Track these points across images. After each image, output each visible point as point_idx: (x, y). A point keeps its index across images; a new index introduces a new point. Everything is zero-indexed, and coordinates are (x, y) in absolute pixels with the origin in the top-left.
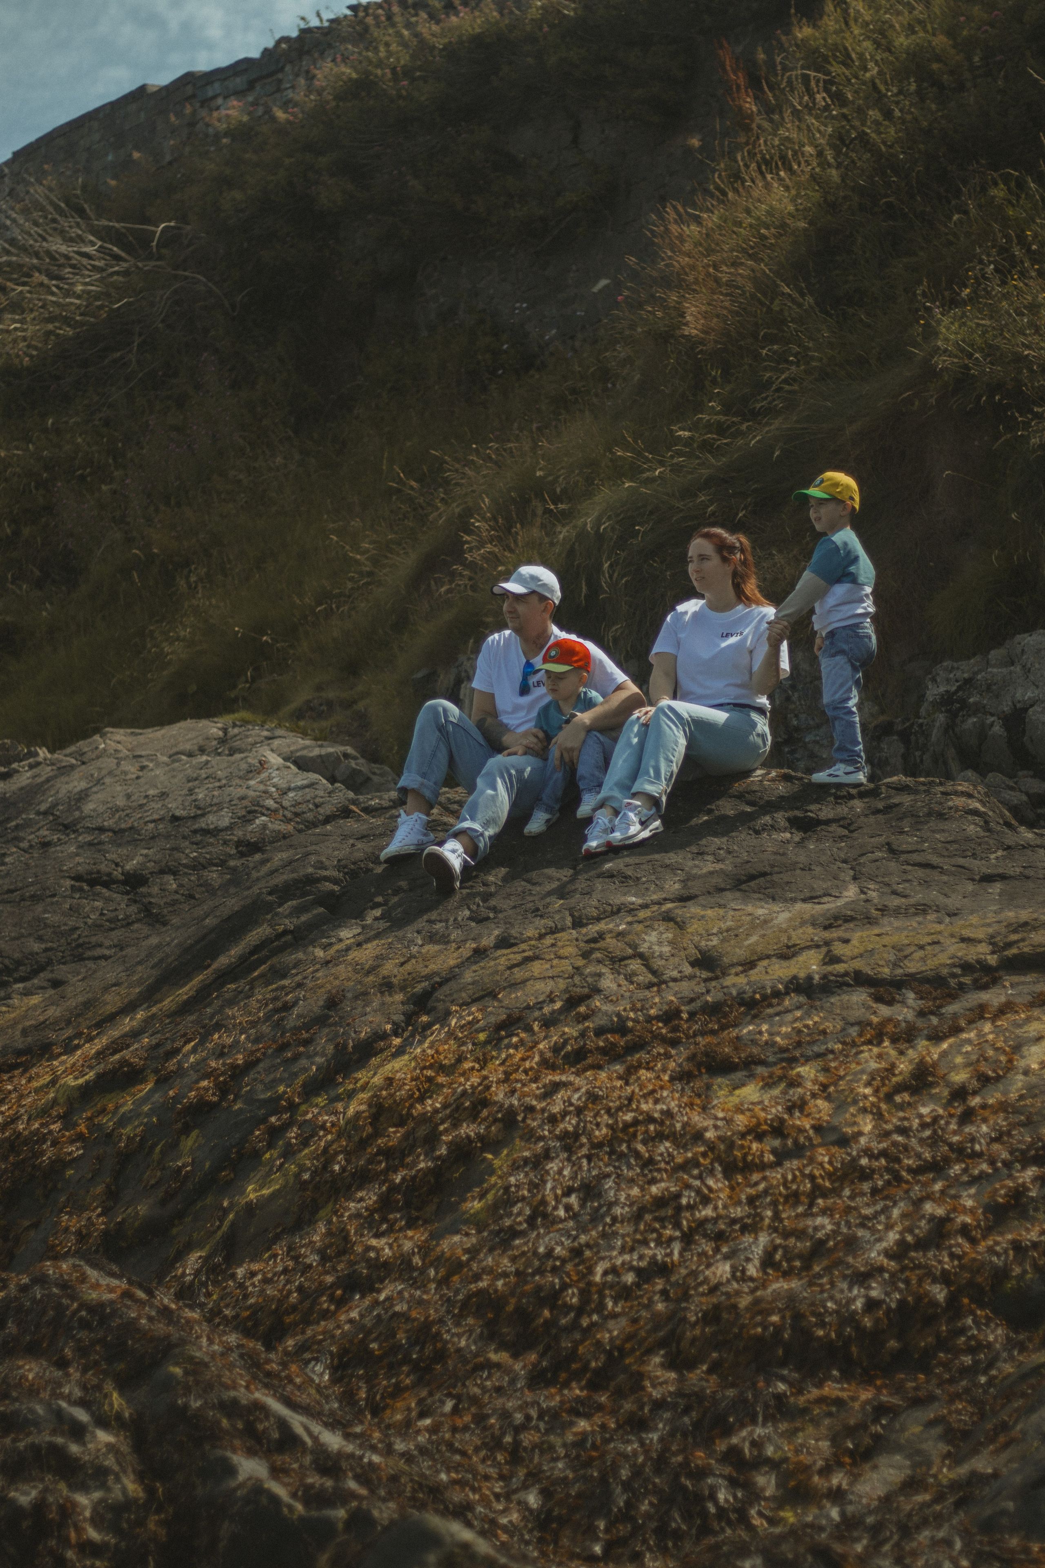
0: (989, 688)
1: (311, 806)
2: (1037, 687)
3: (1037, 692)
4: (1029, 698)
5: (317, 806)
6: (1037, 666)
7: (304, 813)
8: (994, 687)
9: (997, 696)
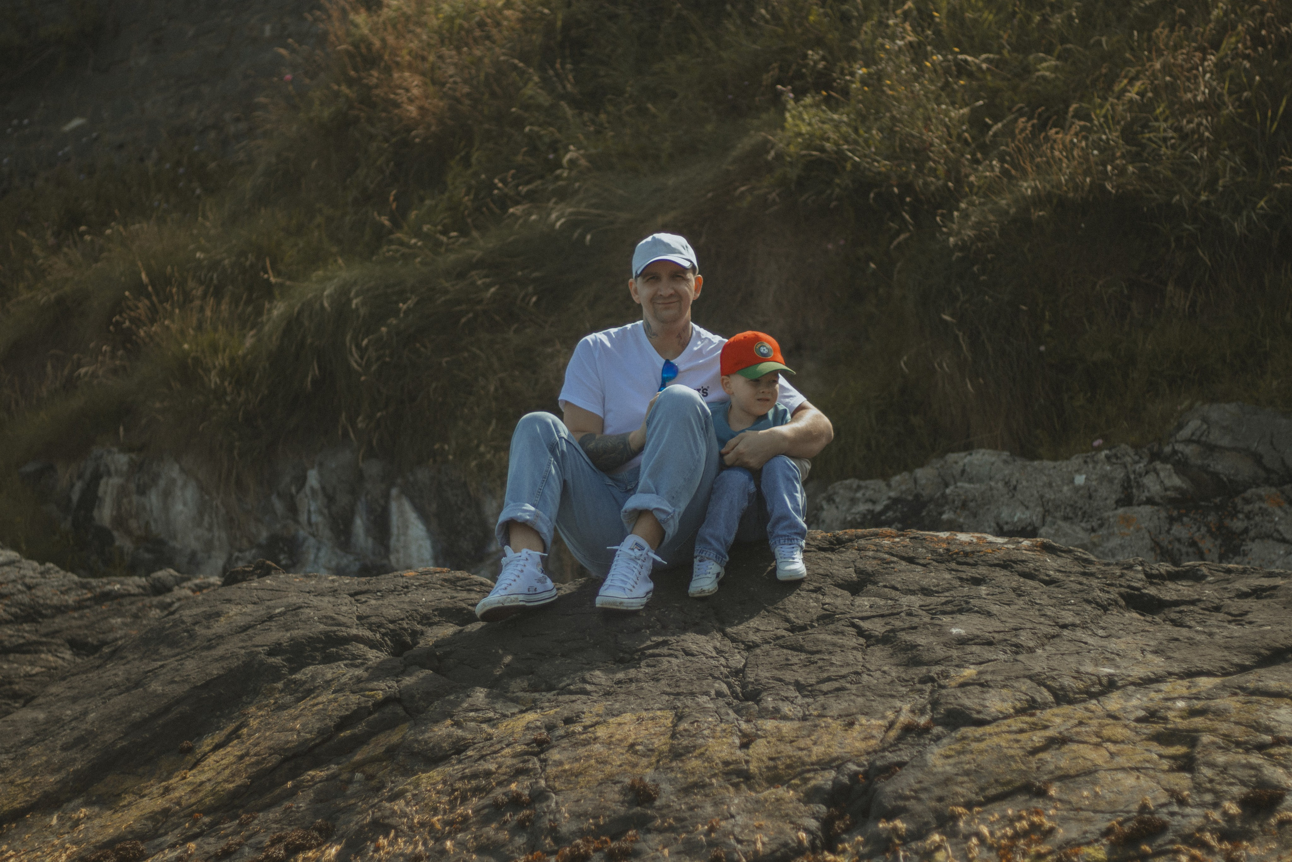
0: (964, 505)
1: (20, 587)
2: (1027, 508)
3: (1028, 513)
4: (1020, 520)
5: (29, 588)
6: (1024, 483)
7: (13, 594)
8: (972, 504)
9: (975, 515)
